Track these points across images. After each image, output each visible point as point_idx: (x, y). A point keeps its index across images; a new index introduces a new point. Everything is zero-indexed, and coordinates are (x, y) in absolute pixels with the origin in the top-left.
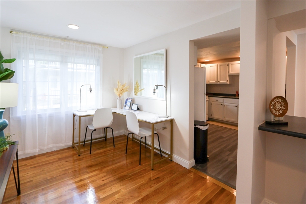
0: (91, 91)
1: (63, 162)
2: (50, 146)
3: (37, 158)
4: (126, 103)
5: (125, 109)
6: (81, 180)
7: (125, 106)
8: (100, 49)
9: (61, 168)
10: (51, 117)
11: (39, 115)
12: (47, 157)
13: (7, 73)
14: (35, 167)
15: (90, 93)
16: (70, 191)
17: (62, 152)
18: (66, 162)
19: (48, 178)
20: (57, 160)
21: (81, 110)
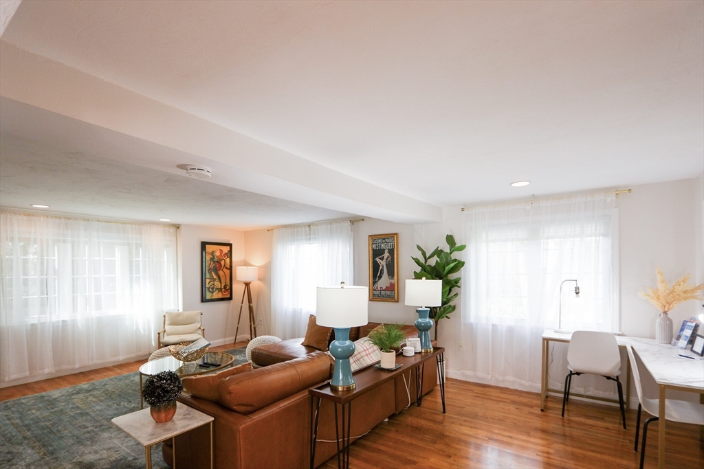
0: (577, 293)
1: (512, 408)
2: (510, 378)
3: (489, 389)
4: (682, 330)
5: (675, 345)
6: (511, 437)
7: (679, 338)
8: (609, 199)
9: (504, 412)
10: (511, 330)
11: (493, 325)
12: (501, 393)
13: (452, 265)
14: (479, 397)
15: (577, 297)
16: (487, 439)
17: (526, 395)
18: (517, 409)
19: (480, 414)
20: (509, 401)
21: (561, 330)
